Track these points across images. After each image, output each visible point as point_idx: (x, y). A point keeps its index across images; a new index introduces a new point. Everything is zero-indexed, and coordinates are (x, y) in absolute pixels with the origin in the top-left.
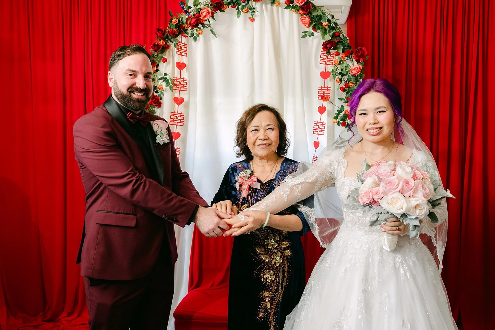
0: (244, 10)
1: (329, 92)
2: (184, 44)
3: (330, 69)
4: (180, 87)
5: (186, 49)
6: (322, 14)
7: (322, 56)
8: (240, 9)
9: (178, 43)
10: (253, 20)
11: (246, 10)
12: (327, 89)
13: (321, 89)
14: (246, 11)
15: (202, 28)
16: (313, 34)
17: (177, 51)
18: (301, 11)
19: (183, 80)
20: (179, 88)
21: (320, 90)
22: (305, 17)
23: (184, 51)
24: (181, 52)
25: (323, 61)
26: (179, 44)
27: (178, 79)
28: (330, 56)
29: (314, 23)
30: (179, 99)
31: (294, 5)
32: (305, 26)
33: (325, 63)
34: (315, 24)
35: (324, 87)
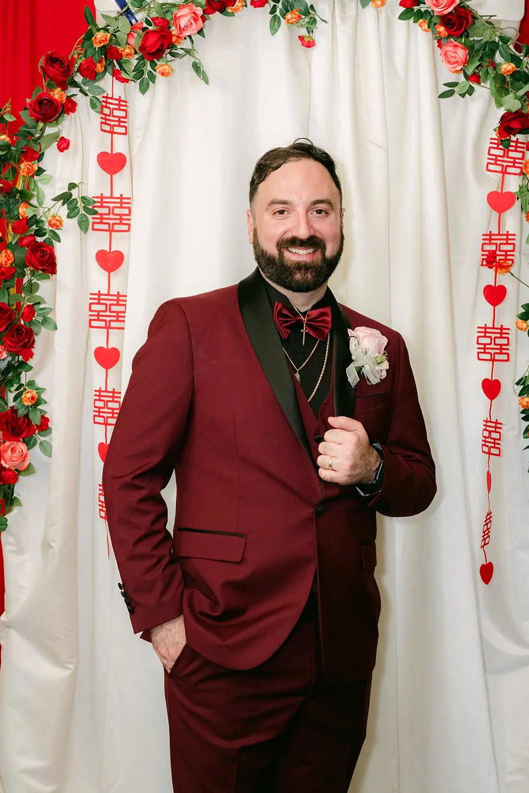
0: (289, 16)
1: (510, 247)
2: (120, 100)
3: (513, 184)
4: (111, 222)
5: (123, 114)
6: (497, 39)
7: (493, 151)
8: (278, 13)
9: (105, 100)
10: (311, 45)
11: (294, 16)
12: (507, 239)
13: (490, 239)
14: (293, 20)
15: (169, 57)
16: (471, 91)
17: (102, 123)
18: (442, 29)
19: (119, 200)
20: (109, 224)
21: (488, 242)
22: (456, 46)
23: (119, 121)
24: (112, 123)
25: (496, 164)
26: (106, 102)
27: (104, 200)
28: (516, 151)
29: (478, 63)
30: (111, 255)
31: (423, 10)
32: (454, 68)
33: (500, 170)
34: (480, 65)
35: (499, 234)
